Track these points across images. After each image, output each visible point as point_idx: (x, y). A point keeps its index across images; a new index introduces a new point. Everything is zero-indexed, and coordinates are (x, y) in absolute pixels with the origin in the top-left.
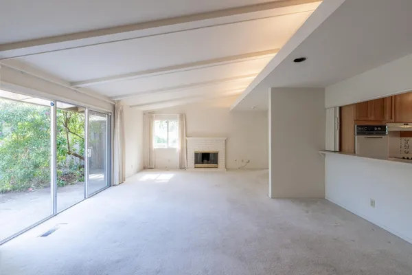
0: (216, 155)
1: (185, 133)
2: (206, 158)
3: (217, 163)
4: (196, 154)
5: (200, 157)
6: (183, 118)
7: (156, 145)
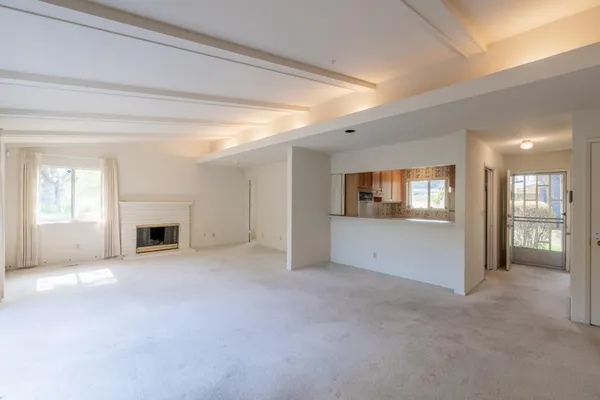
0: (175, 228)
1: (117, 194)
2: (158, 236)
3: (177, 243)
4: (140, 231)
5: (146, 236)
6: (112, 166)
7: (41, 217)
